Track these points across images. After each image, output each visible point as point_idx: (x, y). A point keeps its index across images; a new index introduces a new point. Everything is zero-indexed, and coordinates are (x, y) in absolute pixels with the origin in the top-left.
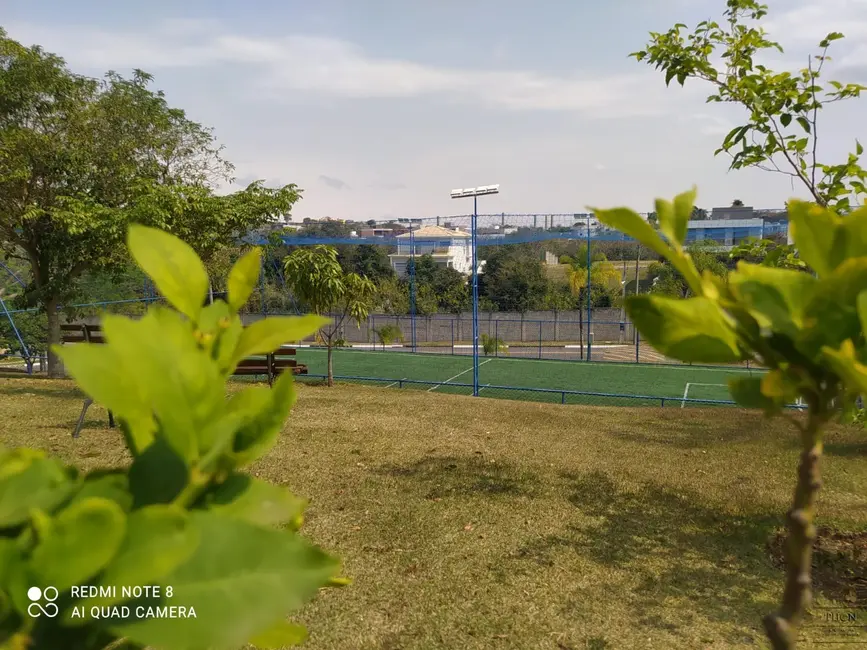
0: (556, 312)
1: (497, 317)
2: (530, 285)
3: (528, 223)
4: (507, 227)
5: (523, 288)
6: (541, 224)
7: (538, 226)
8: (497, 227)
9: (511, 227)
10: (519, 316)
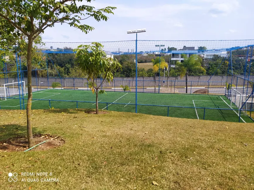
0: (143, 78)
1: (125, 79)
2: (133, 69)
3: (127, 51)
4: (121, 52)
5: (130, 70)
6: (130, 51)
7: (129, 52)
8: (118, 52)
9: (122, 52)
10: (132, 78)
